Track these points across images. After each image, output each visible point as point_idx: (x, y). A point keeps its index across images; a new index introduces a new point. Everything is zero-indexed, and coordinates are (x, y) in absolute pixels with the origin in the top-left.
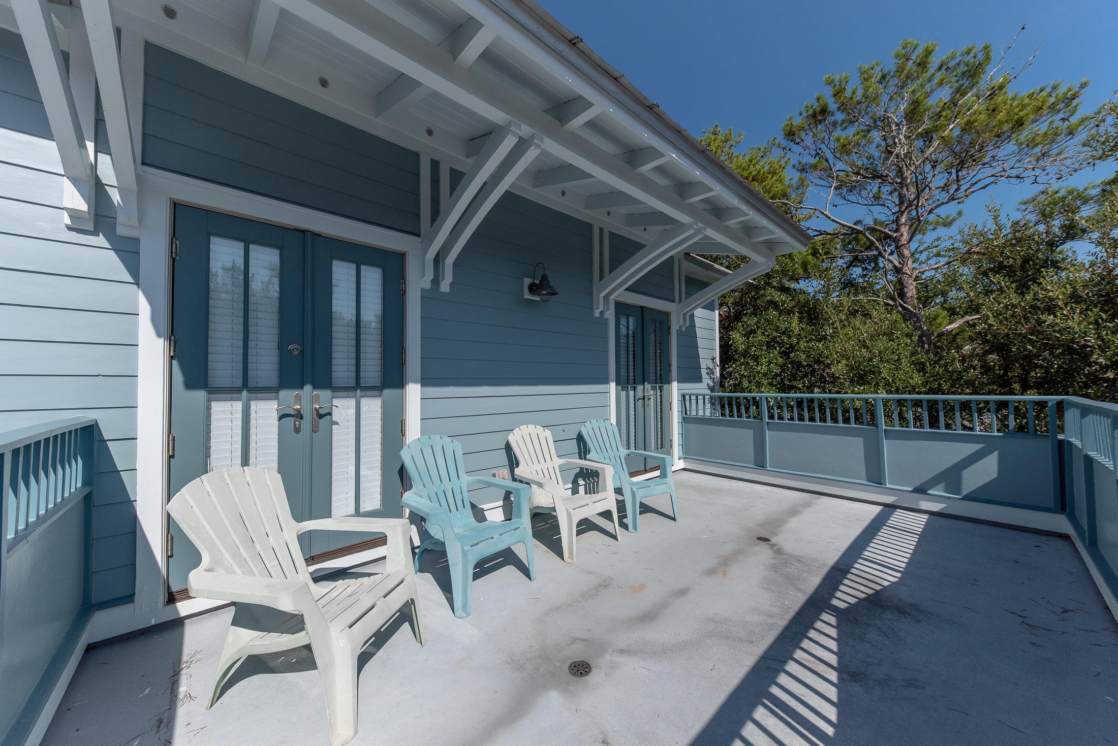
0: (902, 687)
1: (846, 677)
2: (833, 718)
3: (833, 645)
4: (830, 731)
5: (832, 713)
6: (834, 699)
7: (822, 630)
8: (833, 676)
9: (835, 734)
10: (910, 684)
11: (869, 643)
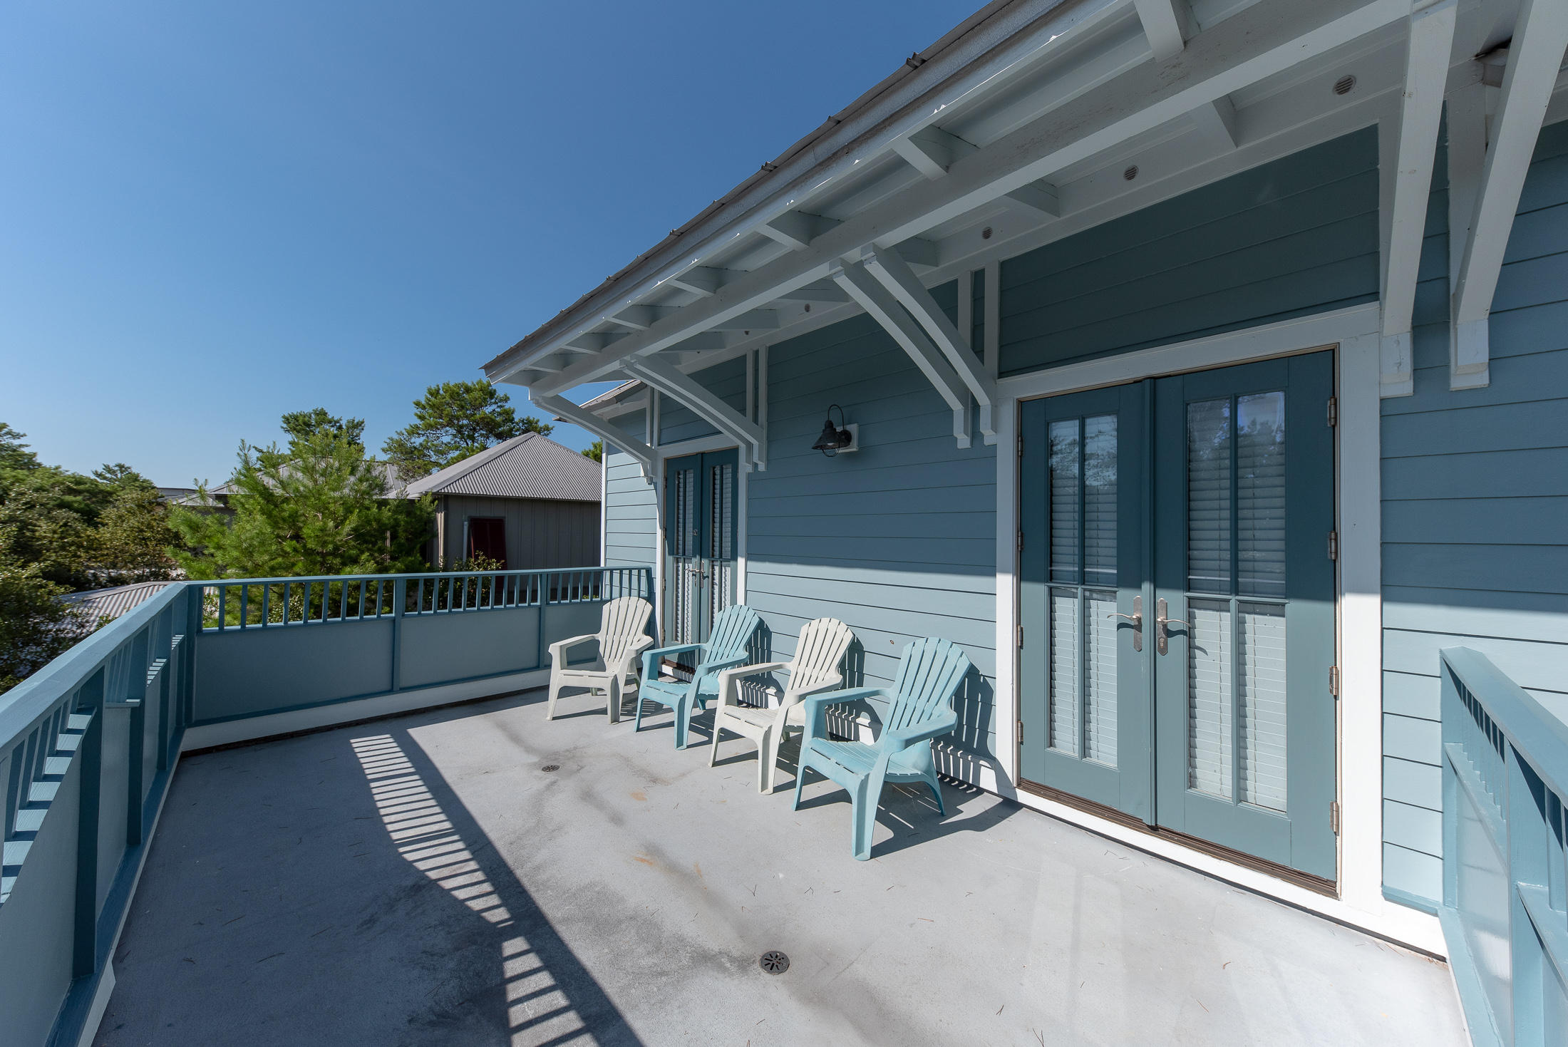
0: (377, 913)
1: (423, 882)
2: (406, 856)
3: (461, 895)
4: (401, 850)
5: (409, 857)
6: (416, 864)
7: (485, 898)
8: (433, 875)
9: (397, 851)
10: (372, 921)
11: (435, 926)
